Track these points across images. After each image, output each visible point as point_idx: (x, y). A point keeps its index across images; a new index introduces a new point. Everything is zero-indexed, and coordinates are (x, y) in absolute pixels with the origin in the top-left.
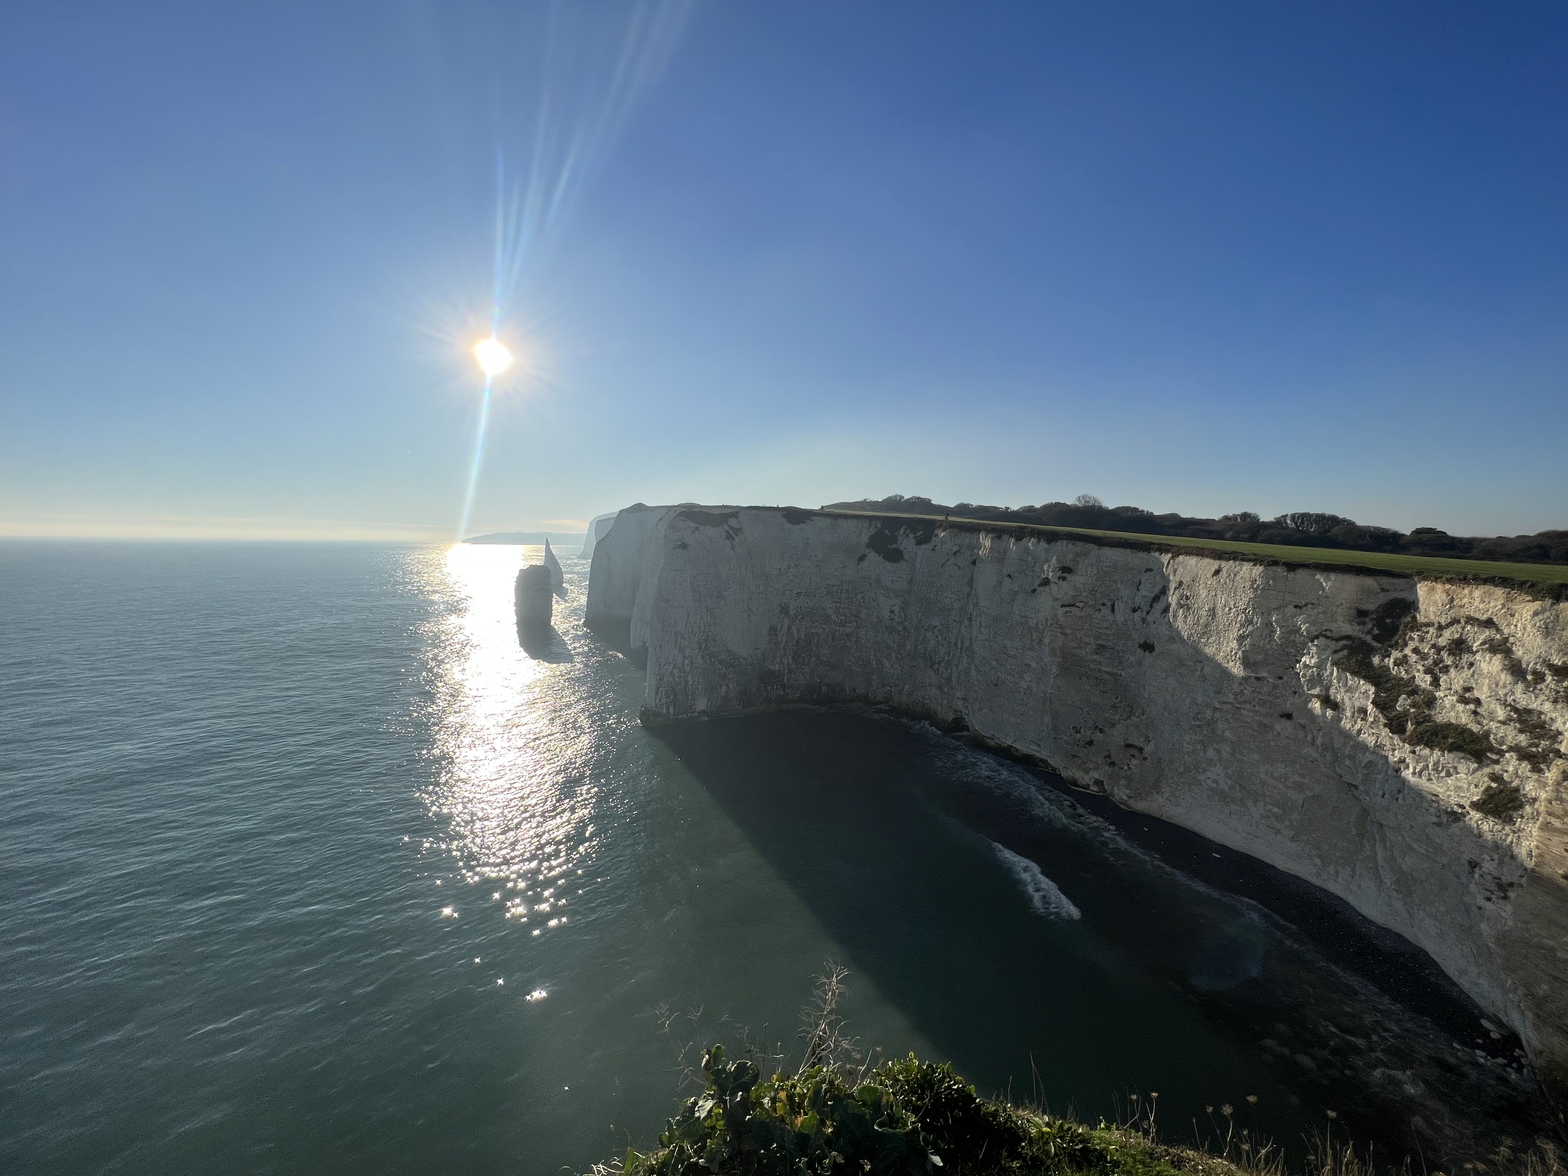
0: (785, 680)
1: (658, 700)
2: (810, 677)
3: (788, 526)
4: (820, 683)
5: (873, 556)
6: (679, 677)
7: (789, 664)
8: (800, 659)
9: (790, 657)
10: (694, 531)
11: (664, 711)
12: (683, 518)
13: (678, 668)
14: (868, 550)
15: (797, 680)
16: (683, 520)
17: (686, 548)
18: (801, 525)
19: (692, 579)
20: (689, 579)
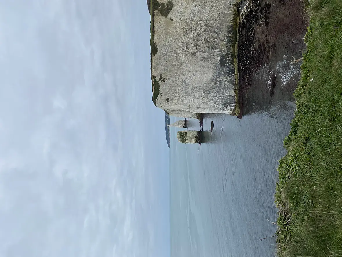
0: (225, 53)
1: (228, 110)
2: (224, 41)
3: (158, 54)
4: (227, 36)
5: (170, 15)
7: (218, 52)
8: (216, 46)
9: (215, 51)
10: (162, 95)
11: (233, 107)
14: (168, 17)
15: (225, 48)
17: (168, 99)
18: (158, 48)
19: (180, 96)
20: (181, 98)
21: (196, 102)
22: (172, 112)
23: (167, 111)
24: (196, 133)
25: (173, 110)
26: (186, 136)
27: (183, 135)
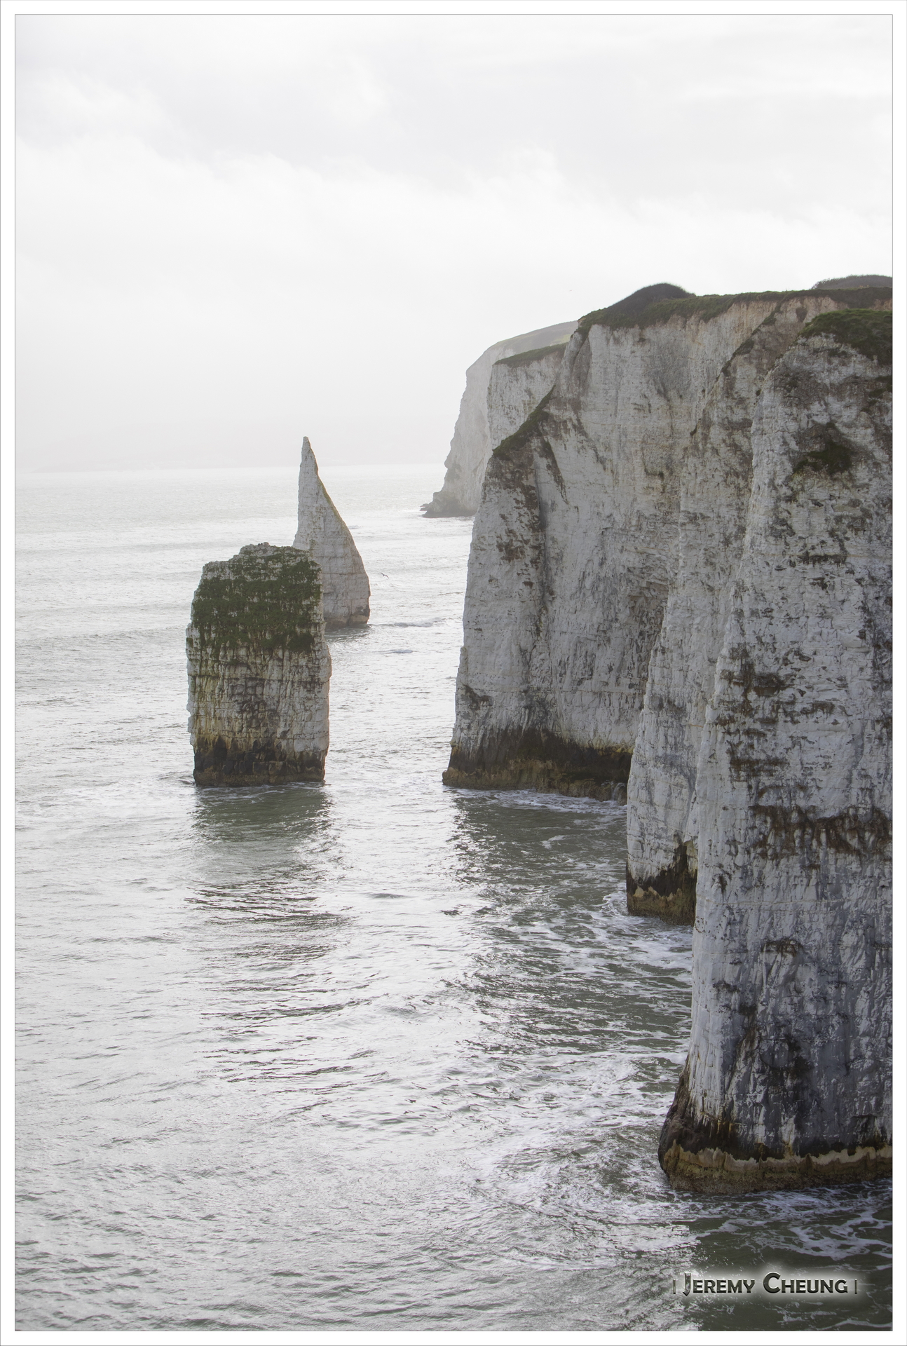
1: (733, 1091)
6: (822, 999)
11: (760, 1133)
13: (816, 961)
22: (526, 490)
23: (535, 443)
24: (298, 747)
25: (539, 504)
26: (270, 646)
27: (278, 616)
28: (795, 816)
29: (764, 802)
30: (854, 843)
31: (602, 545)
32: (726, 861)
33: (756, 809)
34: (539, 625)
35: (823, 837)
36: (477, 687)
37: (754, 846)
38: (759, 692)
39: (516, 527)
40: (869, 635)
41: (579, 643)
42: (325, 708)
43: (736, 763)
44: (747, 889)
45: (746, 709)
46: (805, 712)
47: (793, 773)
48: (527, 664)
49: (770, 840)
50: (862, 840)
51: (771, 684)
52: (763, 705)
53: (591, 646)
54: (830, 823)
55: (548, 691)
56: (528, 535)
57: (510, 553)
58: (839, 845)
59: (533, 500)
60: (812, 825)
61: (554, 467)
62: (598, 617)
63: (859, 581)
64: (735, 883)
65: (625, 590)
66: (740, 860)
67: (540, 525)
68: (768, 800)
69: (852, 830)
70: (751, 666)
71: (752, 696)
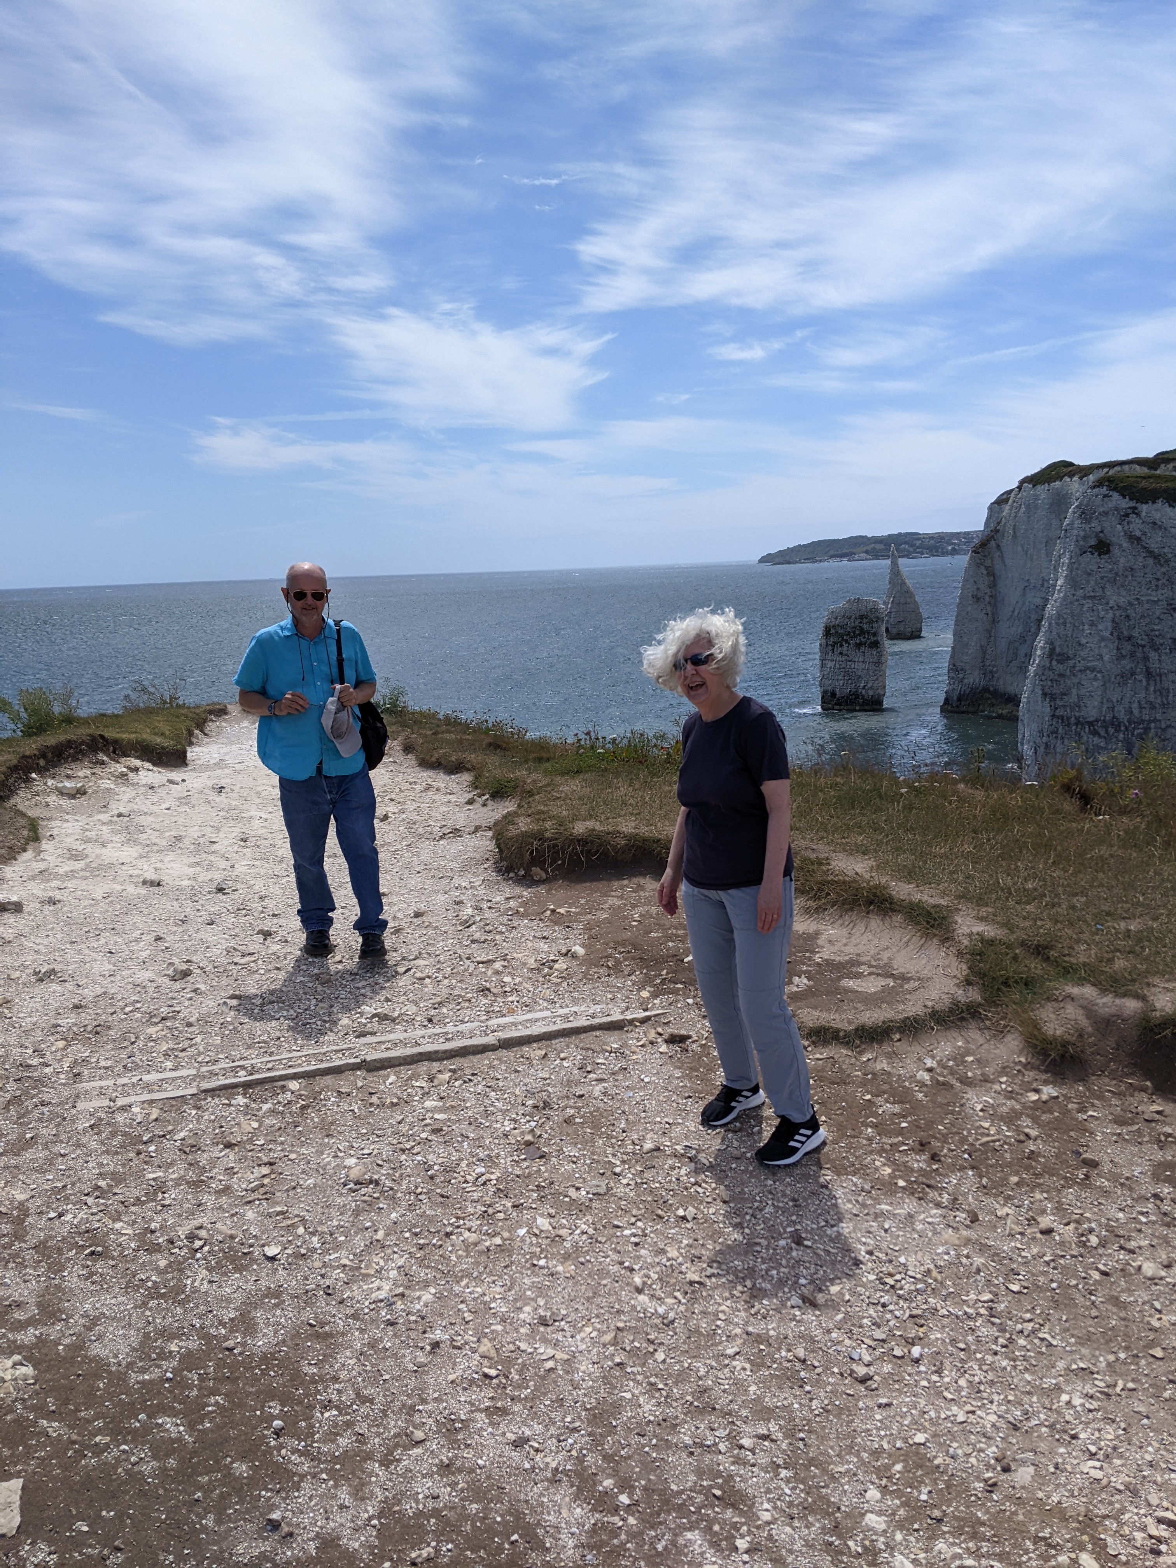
10: (1127, 515)
12: (1104, 490)
16: (1105, 496)
17: (1108, 552)
19: (1118, 613)
20: (1110, 615)
21: (1083, 691)
22: (987, 568)
23: (993, 543)
24: (871, 693)
25: (994, 575)
26: (858, 646)
27: (862, 632)
28: (1073, 720)
29: (1058, 713)
30: (1102, 732)
31: (1024, 594)
32: (1038, 740)
33: (1053, 716)
34: (990, 632)
35: (1087, 729)
36: (959, 665)
37: (1052, 733)
38: (1058, 661)
39: (982, 586)
40: (1115, 634)
41: (1010, 643)
42: (883, 675)
43: (1045, 694)
44: (1047, 754)
45: (1050, 668)
46: (1080, 671)
47: (1073, 699)
48: (984, 653)
49: (1060, 731)
50: (1107, 732)
51: (1063, 658)
52: (1059, 668)
53: (1017, 644)
54: (1090, 724)
55: (994, 666)
56: (988, 591)
57: (977, 599)
58: (1095, 733)
59: (991, 573)
60: (1082, 724)
61: (1002, 557)
62: (1020, 629)
63: (1111, 608)
64: (1041, 750)
65: (1034, 617)
66: (1045, 739)
67: (993, 585)
68: (1059, 712)
69: (1102, 727)
70: (1054, 649)
71: (1054, 663)
